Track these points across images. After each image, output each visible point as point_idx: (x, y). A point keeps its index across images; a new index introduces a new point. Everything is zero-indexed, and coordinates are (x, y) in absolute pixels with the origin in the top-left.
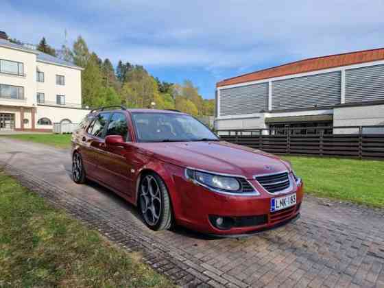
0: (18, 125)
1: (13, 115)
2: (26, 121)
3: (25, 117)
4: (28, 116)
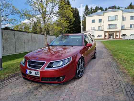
0: (114, 38)
1: (113, 34)
2: (117, 36)
3: (117, 34)
4: (118, 34)
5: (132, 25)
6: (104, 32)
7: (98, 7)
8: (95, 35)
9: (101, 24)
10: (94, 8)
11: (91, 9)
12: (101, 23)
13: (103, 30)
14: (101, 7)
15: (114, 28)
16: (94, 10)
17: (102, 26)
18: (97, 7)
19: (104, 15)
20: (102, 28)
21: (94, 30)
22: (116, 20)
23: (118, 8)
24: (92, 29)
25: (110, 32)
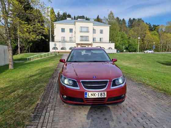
5: (102, 39)
6: (76, 44)
7: (66, 14)
8: (66, 47)
9: (72, 35)
10: (61, 13)
11: (58, 14)
12: (72, 33)
13: (75, 41)
14: (69, 14)
15: (86, 40)
16: (61, 15)
17: (74, 37)
18: (64, 13)
19: (75, 25)
20: (74, 40)
21: (65, 40)
22: (88, 32)
23: (87, 19)
24: (63, 40)
25: (82, 44)
